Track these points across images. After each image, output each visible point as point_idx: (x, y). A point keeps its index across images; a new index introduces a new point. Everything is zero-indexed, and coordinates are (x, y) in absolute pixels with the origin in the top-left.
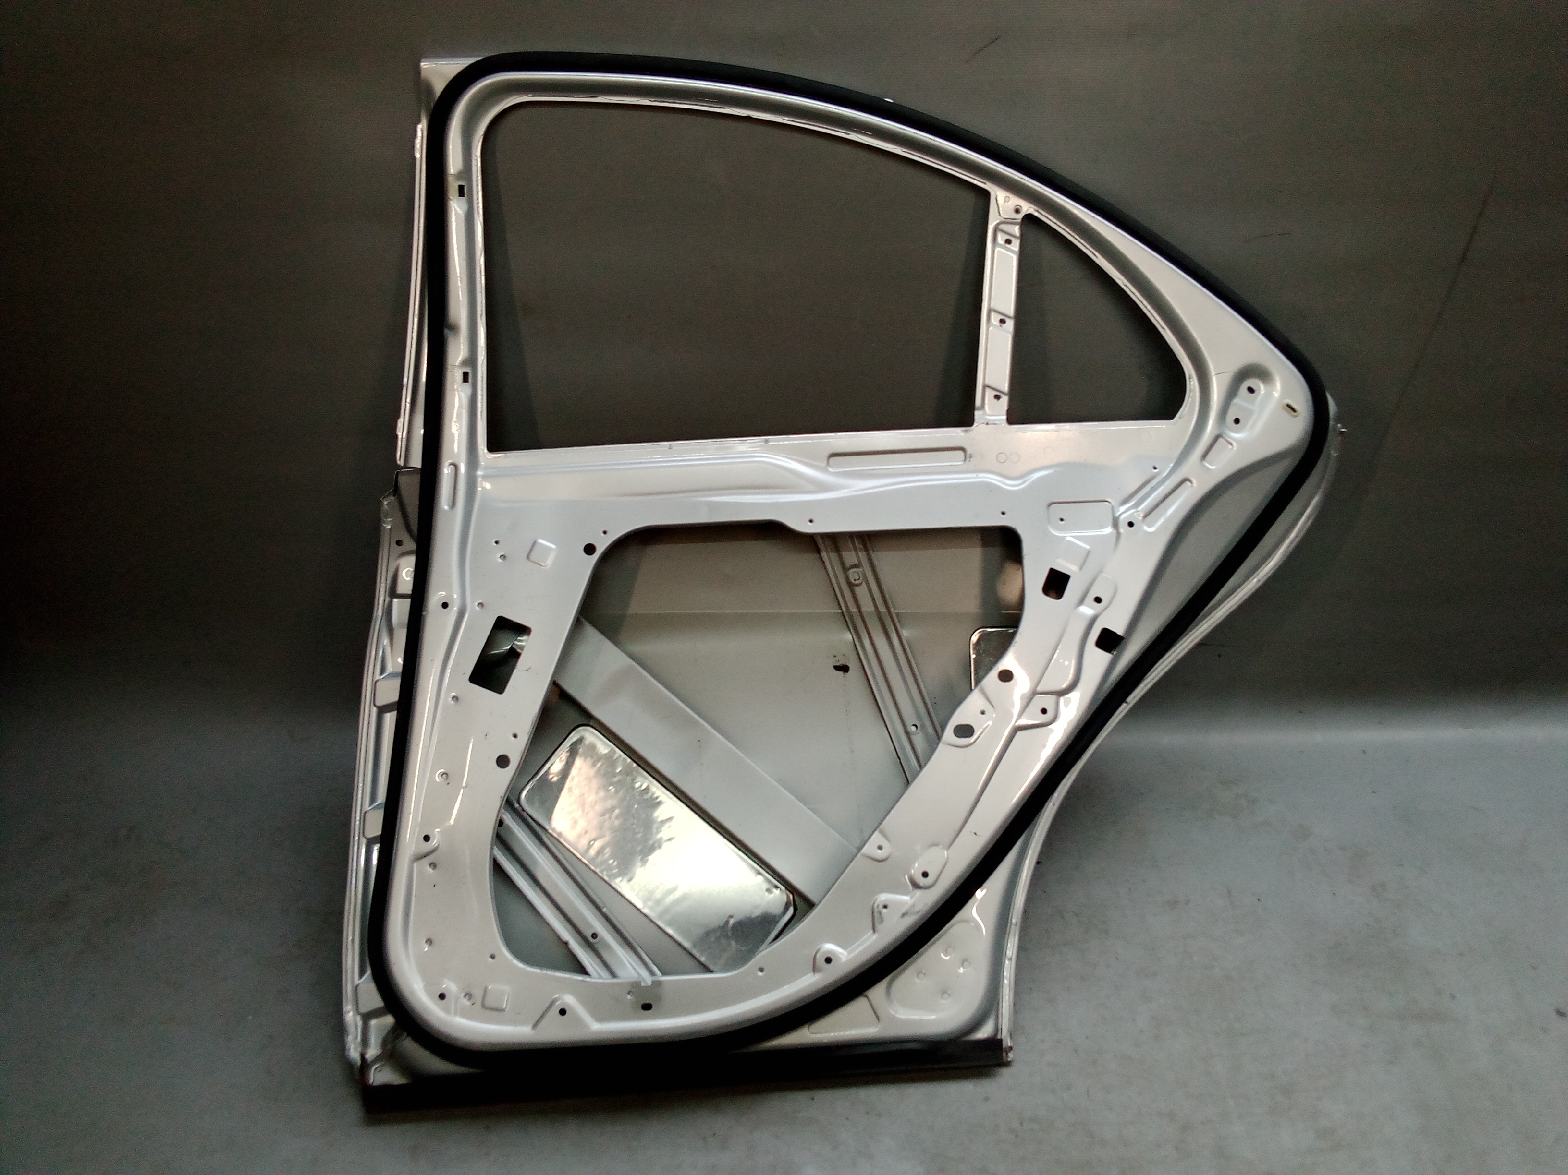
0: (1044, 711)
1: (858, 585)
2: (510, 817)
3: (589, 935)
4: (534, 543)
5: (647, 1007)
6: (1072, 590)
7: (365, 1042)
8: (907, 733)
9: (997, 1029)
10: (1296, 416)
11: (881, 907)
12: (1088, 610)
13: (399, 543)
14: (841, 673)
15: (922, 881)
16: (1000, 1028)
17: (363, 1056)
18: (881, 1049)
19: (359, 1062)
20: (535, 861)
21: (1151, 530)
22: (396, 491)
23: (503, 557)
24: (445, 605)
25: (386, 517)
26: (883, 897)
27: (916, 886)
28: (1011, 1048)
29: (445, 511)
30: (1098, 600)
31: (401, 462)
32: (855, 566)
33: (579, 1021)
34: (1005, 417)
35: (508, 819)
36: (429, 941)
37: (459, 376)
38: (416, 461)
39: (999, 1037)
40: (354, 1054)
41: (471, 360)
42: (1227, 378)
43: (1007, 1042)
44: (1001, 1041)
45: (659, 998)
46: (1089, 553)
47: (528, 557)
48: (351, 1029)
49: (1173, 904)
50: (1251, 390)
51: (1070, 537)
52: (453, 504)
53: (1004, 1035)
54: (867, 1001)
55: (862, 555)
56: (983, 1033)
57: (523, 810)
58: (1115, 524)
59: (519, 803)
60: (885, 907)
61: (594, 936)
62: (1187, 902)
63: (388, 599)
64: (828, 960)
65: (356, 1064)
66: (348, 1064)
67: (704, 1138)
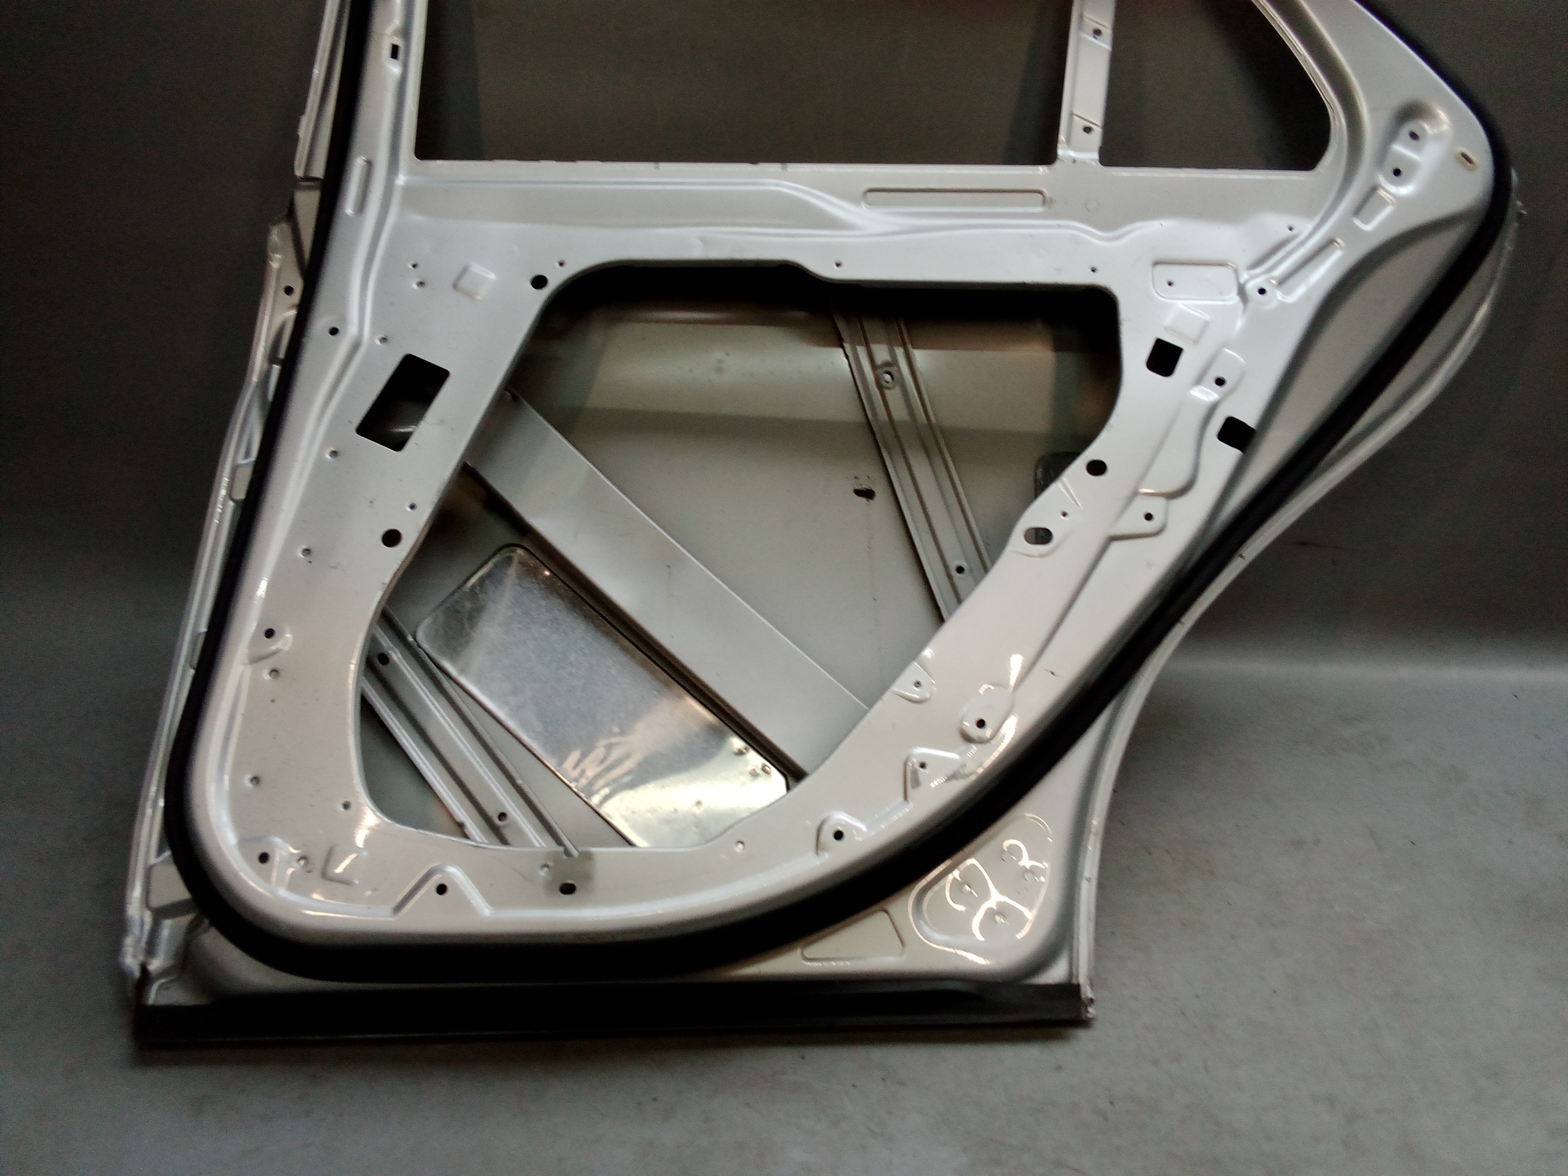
0: (1149, 517)
1: (889, 388)
2: (400, 655)
3: (494, 814)
4: (465, 270)
5: (568, 889)
6: (1185, 366)
7: (151, 949)
8: (950, 577)
9: (1072, 972)
10: (1471, 170)
11: (917, 766)
12: (1207, 394)
13: (289, 291)
14: (863, 500)
15: (975, 731)
16: (1074, 972)
17: (144, 968)
18: (905, 988)
19: (137, 973)
20: (428, 712)
21: (1291, 299)
22: (291, 215)
23: (421, 284)
24: (334, 331)
25: (276, 251)
26: (921, 751)
27: (968, 739)
28: (1092, 1001)
29: (347, 216)
30: (1220, 382)
31: (299, 172)
32: (887, 364)
33: (465, 904)
34: (1096, 156)
35: (396, 656)
36: (256, 780)
37: (387, 51)
38: (319, 170)
39: (1074, 981)
40: (131, 961)
41: (406, 32)
42: (1386, 117)
43: (1087, 992)
44: (1078, 986)
45: (588, 877)
46: (1206, 324)
47: (455, 286)
48: (135, 930)
49: (1298, 844)
50: (1414, 136)
51: (1180, 305)
52: (361, 206)
53: (1082, 979)
54: (887, 916)
55: (899, 352)
56: (1056, 974)
57: (419, 646)
58: (1242, 291)
59: (414, 638)
60: (923, 766)
61: (502, 816)
62: (1317, 843)
63: (266, 365)
64: (839, 835)
65: (132, 974)
66: (122, 974)
67: (639, 1104)
